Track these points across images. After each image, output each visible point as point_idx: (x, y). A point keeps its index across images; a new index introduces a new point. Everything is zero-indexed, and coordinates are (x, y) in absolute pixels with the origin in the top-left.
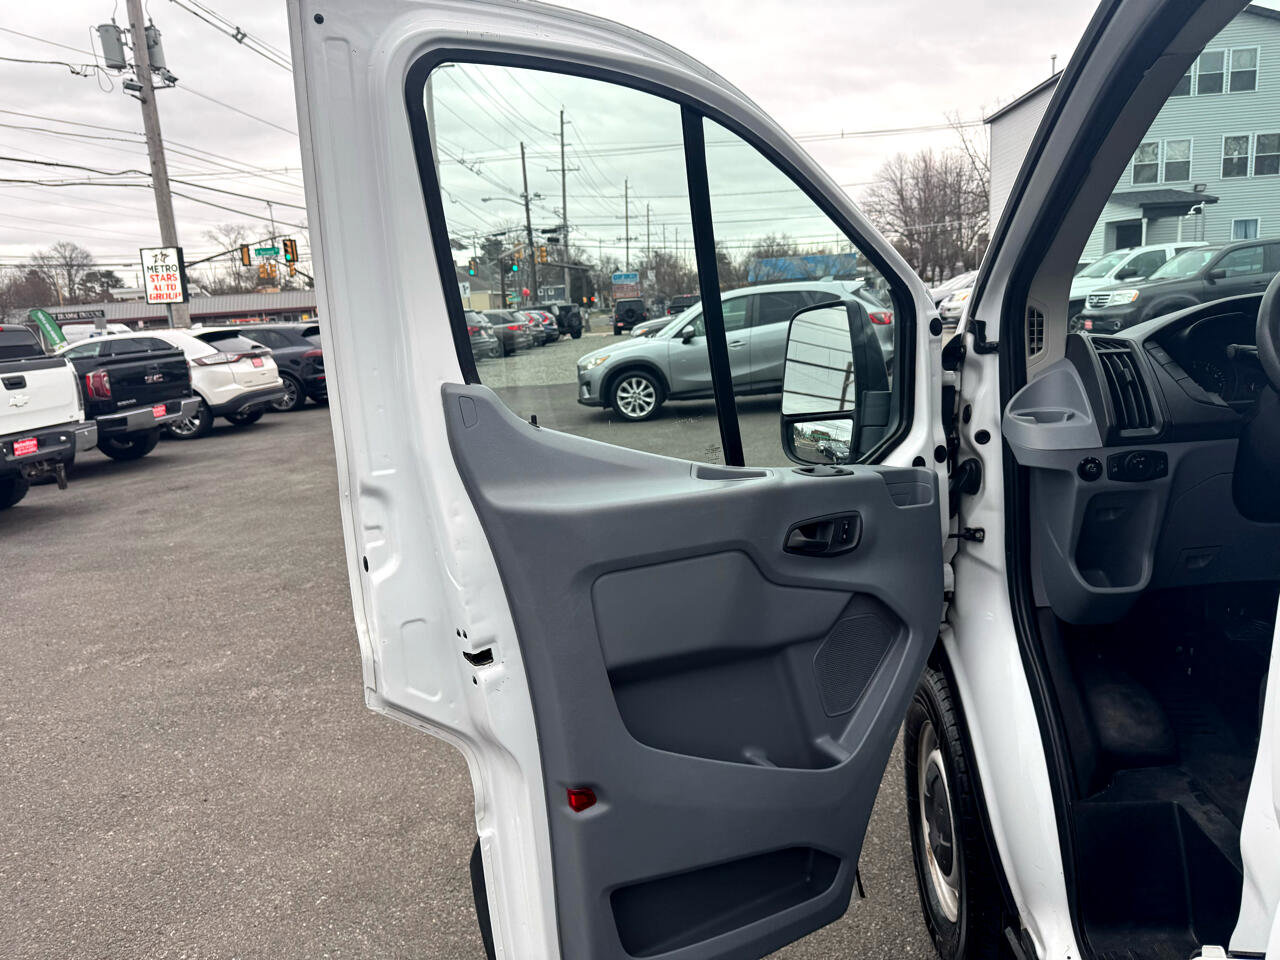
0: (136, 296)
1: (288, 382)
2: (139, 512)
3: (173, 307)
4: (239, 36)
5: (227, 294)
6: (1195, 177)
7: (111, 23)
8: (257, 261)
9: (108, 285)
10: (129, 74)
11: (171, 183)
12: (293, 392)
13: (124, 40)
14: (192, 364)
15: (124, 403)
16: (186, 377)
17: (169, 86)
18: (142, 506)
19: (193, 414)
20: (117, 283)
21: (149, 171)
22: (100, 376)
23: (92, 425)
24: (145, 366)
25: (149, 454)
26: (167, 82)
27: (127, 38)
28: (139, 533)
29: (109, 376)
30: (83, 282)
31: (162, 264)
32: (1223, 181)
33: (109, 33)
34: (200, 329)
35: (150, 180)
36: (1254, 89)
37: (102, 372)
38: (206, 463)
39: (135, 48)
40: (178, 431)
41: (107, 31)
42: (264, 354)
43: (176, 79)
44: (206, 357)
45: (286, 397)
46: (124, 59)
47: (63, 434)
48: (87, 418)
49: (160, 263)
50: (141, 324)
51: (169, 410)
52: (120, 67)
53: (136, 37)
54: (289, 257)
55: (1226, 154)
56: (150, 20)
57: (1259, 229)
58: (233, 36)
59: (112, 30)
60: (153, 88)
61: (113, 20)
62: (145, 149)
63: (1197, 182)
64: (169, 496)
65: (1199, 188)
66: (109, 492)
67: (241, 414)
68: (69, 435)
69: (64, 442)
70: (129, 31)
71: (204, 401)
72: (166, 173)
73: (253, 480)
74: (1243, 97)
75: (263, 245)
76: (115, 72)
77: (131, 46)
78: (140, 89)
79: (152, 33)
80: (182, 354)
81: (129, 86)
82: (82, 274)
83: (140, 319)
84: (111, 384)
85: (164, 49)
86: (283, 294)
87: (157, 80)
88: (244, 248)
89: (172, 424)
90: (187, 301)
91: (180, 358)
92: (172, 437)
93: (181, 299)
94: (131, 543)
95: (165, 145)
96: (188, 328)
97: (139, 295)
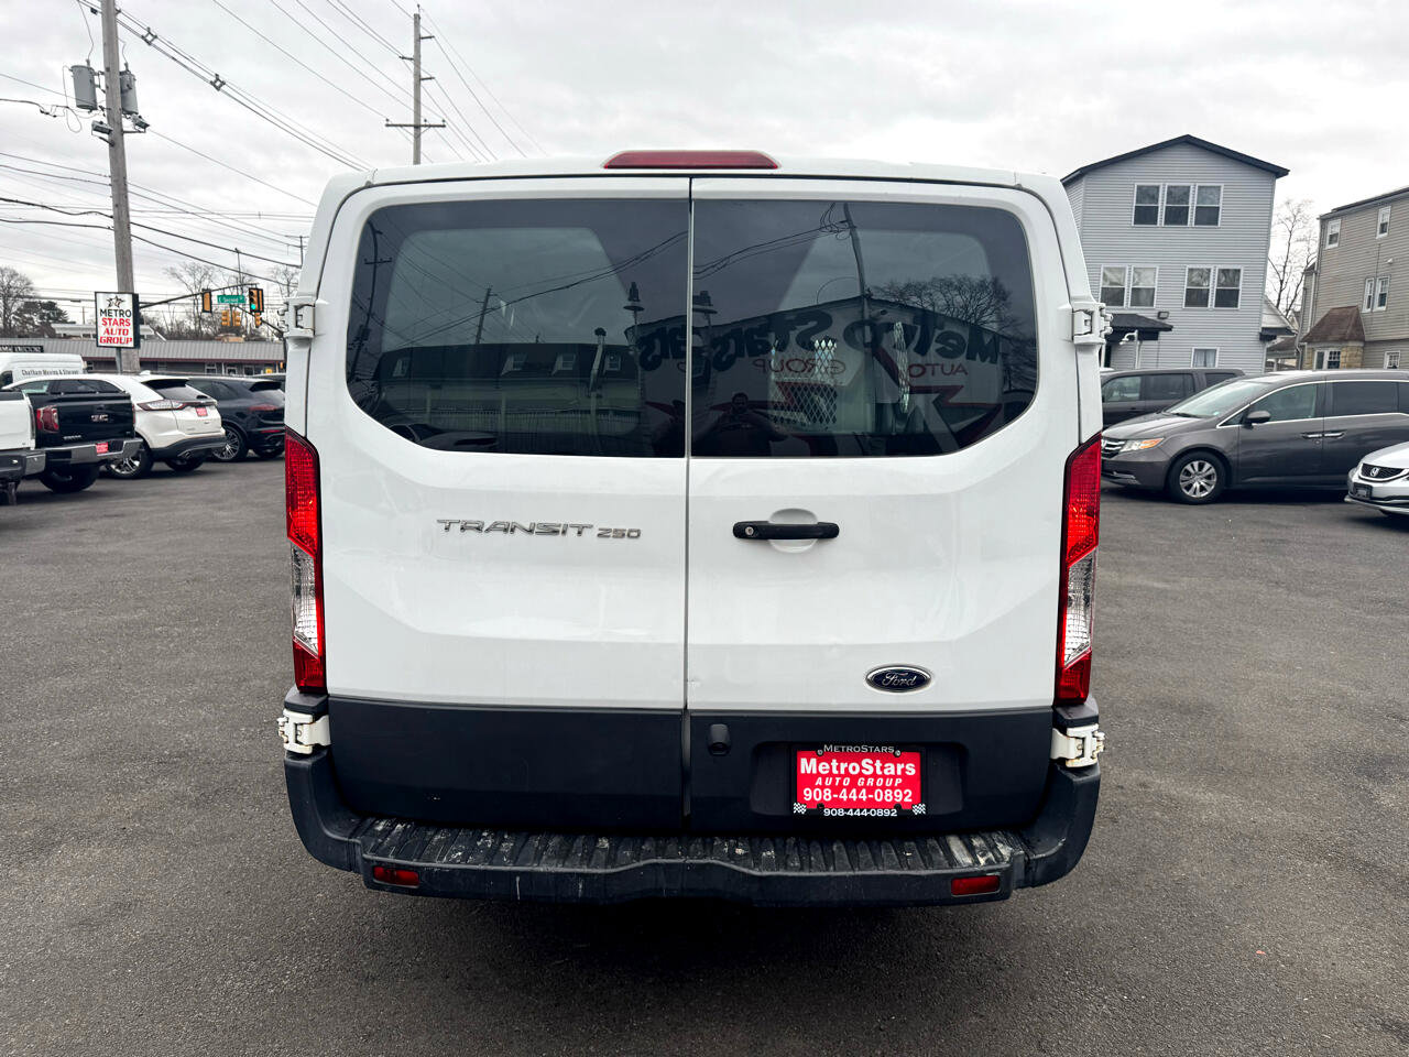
0: (81, 333)
1: (231, 434)
2: (77, 531)
3: (123, 351)
4: (218, 83)
5: (186, 339)
6: (1159, 304)
7: (85, 64)
8: (221, 308)
9: (50, 318)
10: (99, 117)
11: (132, 227)
12: (236, 444)
13: (97, 82)
14: (137, 408)
15: (70, 438)
16: (130, 419)
17: (139, 132)
18: (81, 526)
19: (134, 454)
20: (59, 316)
21: (111, 213)
22: (49, 412)
23: (42, 453)
24: (92, 406)
25: (88, 489)
26: (137, 127)
27: (101, 81)
28: (77, 544)
29: (59, 414)
30: (20, 312)
31: (116, 308)
32: (1184, 310)
33: (83, 75)
34: (148, 376)
35: (111, 223)
36: (1217, 224)
37: (51, 408)
38: (142, 499)
39: (108, 90)
40: (118, 471)
41: (80, 71)
42: (209, 404)
43: (147, 125)
44: (150, 403)
45: (228, 448)
46: (95, 101)
47: (15, 458)
48: (38, 446)
49: (114, 307)
51: (110, 449)
52: (92, 108)
53: (110, 80)
54: (254, 307)
55: (1189, 285)
56: (126, 65)
57: (1217, 359)
58: (211, 83)
59: (85, 71)
60: (123, 132)
61: (88, 62)
62: (109, 191)
63: (1161, 310)
64: (106, 520)
65: (1161, 315)
67: (181, 459)
68: (21, 459)
69: (16, 465)
70: (103, 73)
71: (145, 443)
72: (128, 216)
73: (184, 513)
74: (1206, 230)
75: (228, 292)
76: (85, 112)
77: (104, 88)
78: (109, 132)
79: (127, 77)
80: (128, 397)
81: (98, 128)
82: (20, 303)
84: (60, 419)
85: (138, 94)
86: (247, 344)
87: (127, 124)
88: (207, 293)
89: (112, 462)
90: (137, 345)
91: (126, 401)
92: (111, 475)
93: (131, 344)
94: (70, 549)
95: (130, 188)
96: (137, 374)
97: (85, 332)
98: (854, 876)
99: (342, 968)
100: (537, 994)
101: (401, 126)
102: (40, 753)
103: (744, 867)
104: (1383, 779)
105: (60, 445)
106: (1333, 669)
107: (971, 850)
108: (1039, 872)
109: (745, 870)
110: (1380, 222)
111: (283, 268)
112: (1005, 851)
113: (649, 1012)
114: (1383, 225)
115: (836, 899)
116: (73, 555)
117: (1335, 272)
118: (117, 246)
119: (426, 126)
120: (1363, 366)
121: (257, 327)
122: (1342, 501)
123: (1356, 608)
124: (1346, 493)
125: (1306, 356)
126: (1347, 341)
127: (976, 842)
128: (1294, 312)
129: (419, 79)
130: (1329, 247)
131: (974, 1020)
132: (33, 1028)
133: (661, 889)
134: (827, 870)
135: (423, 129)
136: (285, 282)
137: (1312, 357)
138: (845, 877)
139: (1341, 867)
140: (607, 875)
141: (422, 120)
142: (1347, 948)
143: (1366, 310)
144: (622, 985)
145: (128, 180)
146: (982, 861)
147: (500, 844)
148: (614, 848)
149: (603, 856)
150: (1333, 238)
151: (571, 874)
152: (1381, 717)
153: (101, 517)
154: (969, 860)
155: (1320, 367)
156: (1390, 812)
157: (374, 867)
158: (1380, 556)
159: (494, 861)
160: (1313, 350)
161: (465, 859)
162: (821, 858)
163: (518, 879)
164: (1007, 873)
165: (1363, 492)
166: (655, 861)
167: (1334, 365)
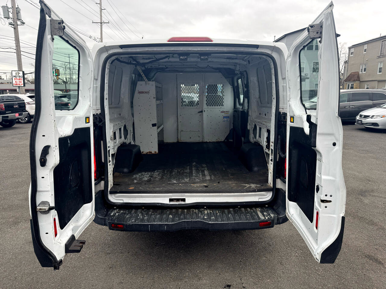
0: (6, 82)
3: (20, 87)
7: (6, 5)
10: (11, 21)
11: (21, 52)
13: (9, 11)
14: (26, 103)
15: (8, 112)
16: (25, 107)
17: (22, 25)
18: (12, 137)
19: (26, 116)
21: (15, 48)
24: (14, 103)
25: (13, 126)
27: (11, 10)
28: (13, 142)
29: (4, 105)
32: (312, 73)
33: (5, 9)
34: (28, 94)
35: (15, 51)
37: (2, 104)
39: (13, 13)
40: (21, 121)
41: (4, 8)
43: (24, 23)
44: (30, 102)
46: (9, 16)
49: (17, 75)
50: (8, 91)
51: (19, 115)
52: (8, 18)
53: (13, 10)
54: (57, 74)
55: (313, 66)
56: (18, 6)
60: (18, 25)
61: (7, 5)
63: (306, 73)
65: (306, 75)
66: (3, 134)
70: (11, 8)
71: (29, 114)
72: (20, 49)
76: (6, 19)
77: (12, 12)
78: (14, 25)
79: (18, 9)
81: (10, 24)
83: (8, 89)
84: (5, 107)
85: (21, 14)
87: (19, 23)
89: (20, 119)
90: (24, 86)
91: (23, 102)
92: (19, 122)
93: (23, 85)
94: (11, 143)
95: (20, 41)
96: (25, 94)
97: (7, 82)
98: (235, 223)
99: (101, 251)
100: (152, 256)
101: (97, 23)
102: (11, 199)
103: (207, 221)
104: (365, 196)
105: (5, 114)
106: (352, 168)
107: (264, 215)
108: (281, 221)
109: (207, 222)
110: (364, 49)
111: (64, 63)
112: (272, 215)
113: (182, 259)
114: (365, 50)
115: (230, 228)
116: (12, 145)
117: (352, 63)
118: (17, 58)
119: (104, 23)
120: (360, 88)
121: (58, 80)
122: (354, 124)
123: (358, 153)
124: (355, 122)
125: (345, 85)
126: (355, 81)
127: (265, 213)
128: (342, 73)
129: (101, 10)
130: (351, 56)
131: (264, 258)
132: (21, 269)
133: (186, 227)
134: (228, 221)
135: (103, 24)
136: (65, 67)
137: (346, 86)
138: (233, 223)
139: (355, 218)
140: (172, 224)
141: (103, 21)
142: (356, 238)
143: (360, 73)
144: (174, 253)
145: (20, 39)
146: (267, 218)
147: (144, 218)
148: (174, 217)
149: (171, 220)
150: (352, 53)
151: (163, 224)
152: (364, 180)
153: (18, 134)
154: (263, 218)
155: (348, 88)
156: (367, 204)
157: (112, 224)
158: (364, 139)
159: (143, 222)
160: (347, 84)
161: (135, 221)
162: (226, 218)
163: (149, 226)
164: (273, 221)
165: (360, 122)
166: (184, 220)
167: (352, 88)
